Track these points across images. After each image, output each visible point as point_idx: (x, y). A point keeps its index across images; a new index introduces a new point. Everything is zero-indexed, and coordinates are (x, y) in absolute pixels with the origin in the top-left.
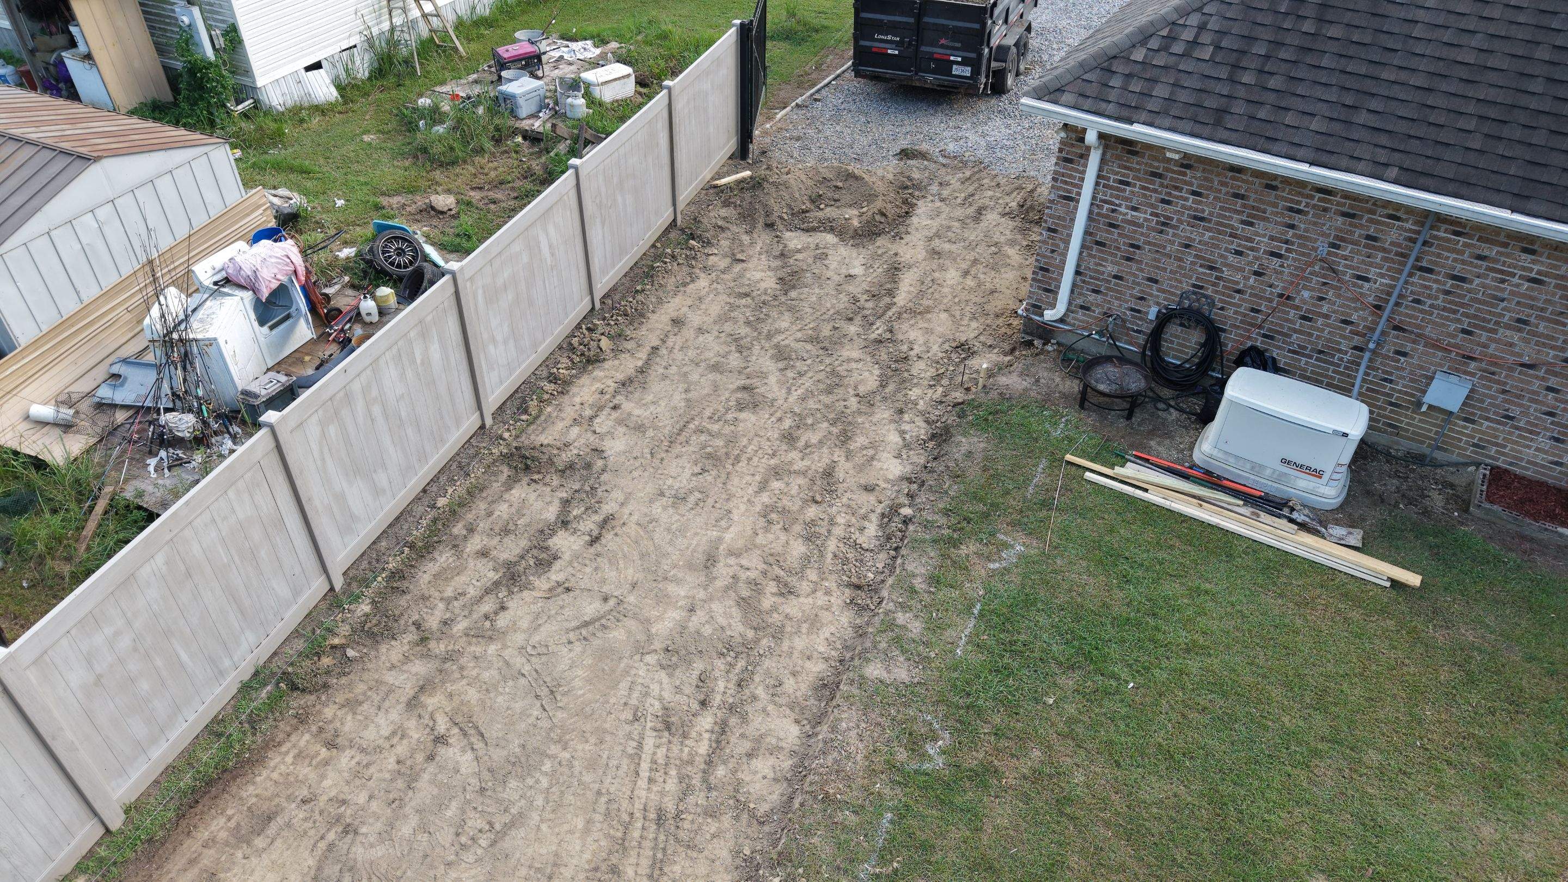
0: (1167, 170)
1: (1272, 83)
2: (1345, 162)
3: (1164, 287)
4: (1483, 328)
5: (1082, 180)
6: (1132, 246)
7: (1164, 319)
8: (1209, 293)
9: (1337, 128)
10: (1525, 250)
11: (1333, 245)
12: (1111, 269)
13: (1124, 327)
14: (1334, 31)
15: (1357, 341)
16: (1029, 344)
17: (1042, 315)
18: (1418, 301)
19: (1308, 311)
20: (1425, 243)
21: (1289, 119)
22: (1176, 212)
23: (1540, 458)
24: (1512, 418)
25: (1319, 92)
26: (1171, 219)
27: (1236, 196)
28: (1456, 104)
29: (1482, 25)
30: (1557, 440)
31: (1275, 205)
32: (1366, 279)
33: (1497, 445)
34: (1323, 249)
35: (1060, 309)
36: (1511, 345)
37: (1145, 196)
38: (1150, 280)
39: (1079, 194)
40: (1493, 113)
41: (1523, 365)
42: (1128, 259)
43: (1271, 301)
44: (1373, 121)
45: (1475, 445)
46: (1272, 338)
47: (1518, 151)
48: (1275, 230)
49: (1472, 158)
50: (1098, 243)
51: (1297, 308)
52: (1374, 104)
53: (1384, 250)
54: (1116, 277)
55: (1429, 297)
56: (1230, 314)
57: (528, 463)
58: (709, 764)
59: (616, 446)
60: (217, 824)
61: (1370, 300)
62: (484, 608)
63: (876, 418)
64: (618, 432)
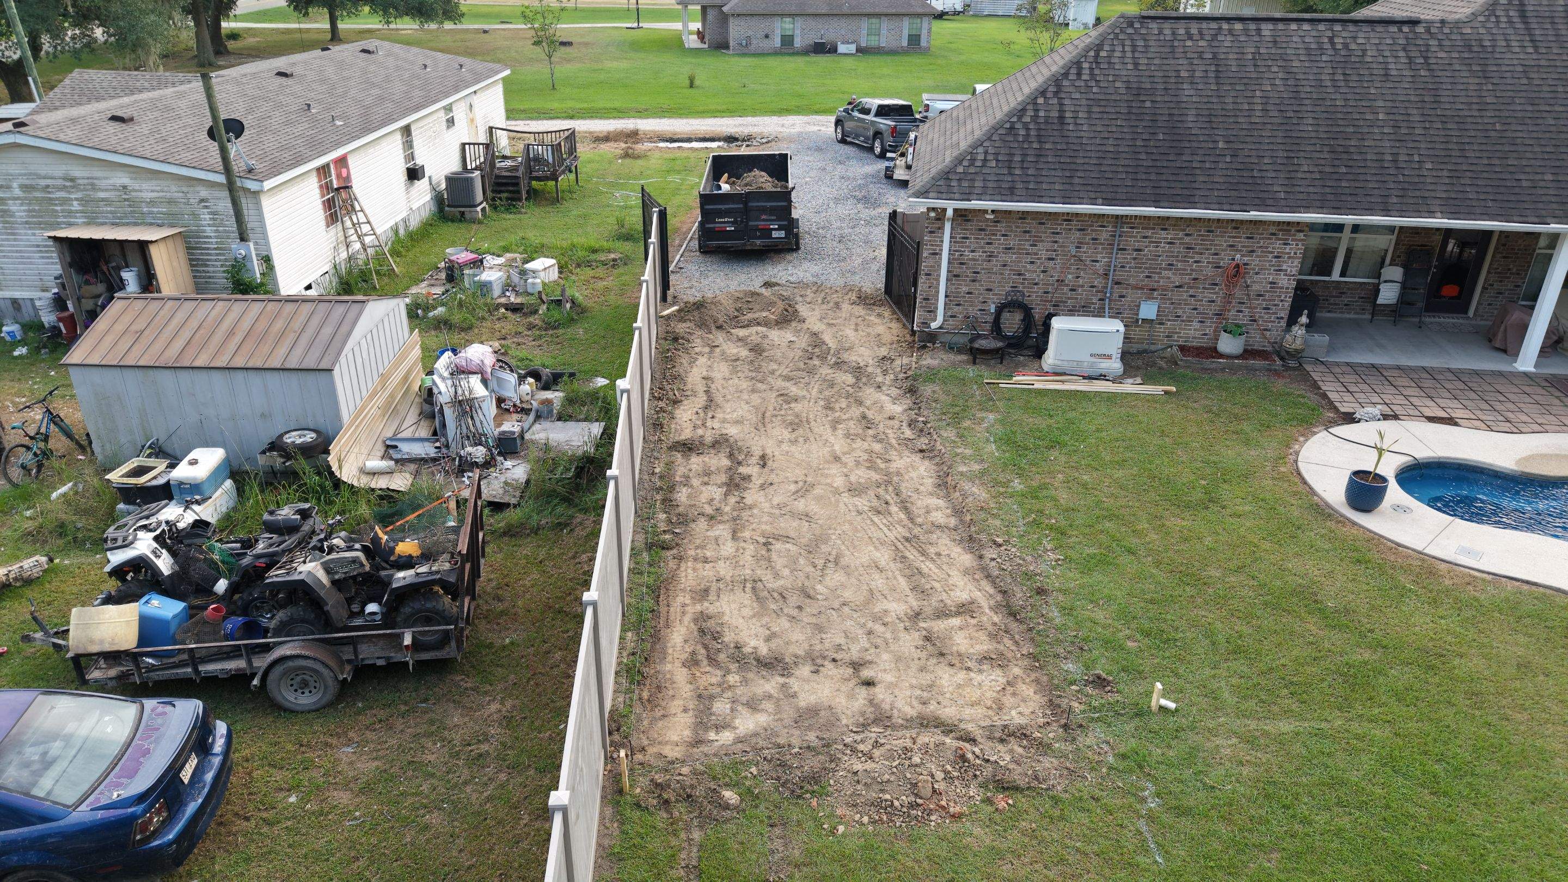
0: (987, 226)
1: (1030, 172)
2: (1077, 200)
3: (996, 291)
4: (1155, 273)
5: (942, 241)
6: (975, 273)
7: (1000, 310)
8: (1021, 289)
9: (1067, 187)
10: (1163, 229)
11: (1077, 247)
12: (965, 289)
13: (977, 322)
14: (1047, 146)
15: (1100, 295)
16: (924, 347)
17: (929, 327)
18: (1123, 267)
19: (1073, 286)
20: (1120, 236)
21: (1044, 186)
22: (996, 248)
23: (1198, 334)
24: (1179, 317)
25: (1053, 173)
26: (993, 252)
27: (1025, 232)
28: (1114, 168)
30: (1201, 322)
31: (1046, 233)
32: (1097, 261)
33: (1177, 333)
34: (1073, 251)
35: (940, 319)
36: (1169, 278)
37: (977, 243)
38: (988, 290)
39: (941, 250)
40: (1130, 170)
41: (1177, 287)
42: (974, 281)
43: (1053, 285)
44: (1081, 181)
45: (1167, 337)
46: (1058, 306)
47: (1147, 183)
48: (1048, 246)
49: (1129, 189)
50: (955, 276)
51: (1067, 285)
52: (1079, 174)
53: (1102, 244)
54: (968, 293)
55: (1127, 263)
56: (1034, 298)
57: (688, 448)
58: (911, 520)
59: (732, 431)
60: (680, 599)
61: (1101, 272)
62: (732, 500)
63: (868, 392)
64: (726, 425)
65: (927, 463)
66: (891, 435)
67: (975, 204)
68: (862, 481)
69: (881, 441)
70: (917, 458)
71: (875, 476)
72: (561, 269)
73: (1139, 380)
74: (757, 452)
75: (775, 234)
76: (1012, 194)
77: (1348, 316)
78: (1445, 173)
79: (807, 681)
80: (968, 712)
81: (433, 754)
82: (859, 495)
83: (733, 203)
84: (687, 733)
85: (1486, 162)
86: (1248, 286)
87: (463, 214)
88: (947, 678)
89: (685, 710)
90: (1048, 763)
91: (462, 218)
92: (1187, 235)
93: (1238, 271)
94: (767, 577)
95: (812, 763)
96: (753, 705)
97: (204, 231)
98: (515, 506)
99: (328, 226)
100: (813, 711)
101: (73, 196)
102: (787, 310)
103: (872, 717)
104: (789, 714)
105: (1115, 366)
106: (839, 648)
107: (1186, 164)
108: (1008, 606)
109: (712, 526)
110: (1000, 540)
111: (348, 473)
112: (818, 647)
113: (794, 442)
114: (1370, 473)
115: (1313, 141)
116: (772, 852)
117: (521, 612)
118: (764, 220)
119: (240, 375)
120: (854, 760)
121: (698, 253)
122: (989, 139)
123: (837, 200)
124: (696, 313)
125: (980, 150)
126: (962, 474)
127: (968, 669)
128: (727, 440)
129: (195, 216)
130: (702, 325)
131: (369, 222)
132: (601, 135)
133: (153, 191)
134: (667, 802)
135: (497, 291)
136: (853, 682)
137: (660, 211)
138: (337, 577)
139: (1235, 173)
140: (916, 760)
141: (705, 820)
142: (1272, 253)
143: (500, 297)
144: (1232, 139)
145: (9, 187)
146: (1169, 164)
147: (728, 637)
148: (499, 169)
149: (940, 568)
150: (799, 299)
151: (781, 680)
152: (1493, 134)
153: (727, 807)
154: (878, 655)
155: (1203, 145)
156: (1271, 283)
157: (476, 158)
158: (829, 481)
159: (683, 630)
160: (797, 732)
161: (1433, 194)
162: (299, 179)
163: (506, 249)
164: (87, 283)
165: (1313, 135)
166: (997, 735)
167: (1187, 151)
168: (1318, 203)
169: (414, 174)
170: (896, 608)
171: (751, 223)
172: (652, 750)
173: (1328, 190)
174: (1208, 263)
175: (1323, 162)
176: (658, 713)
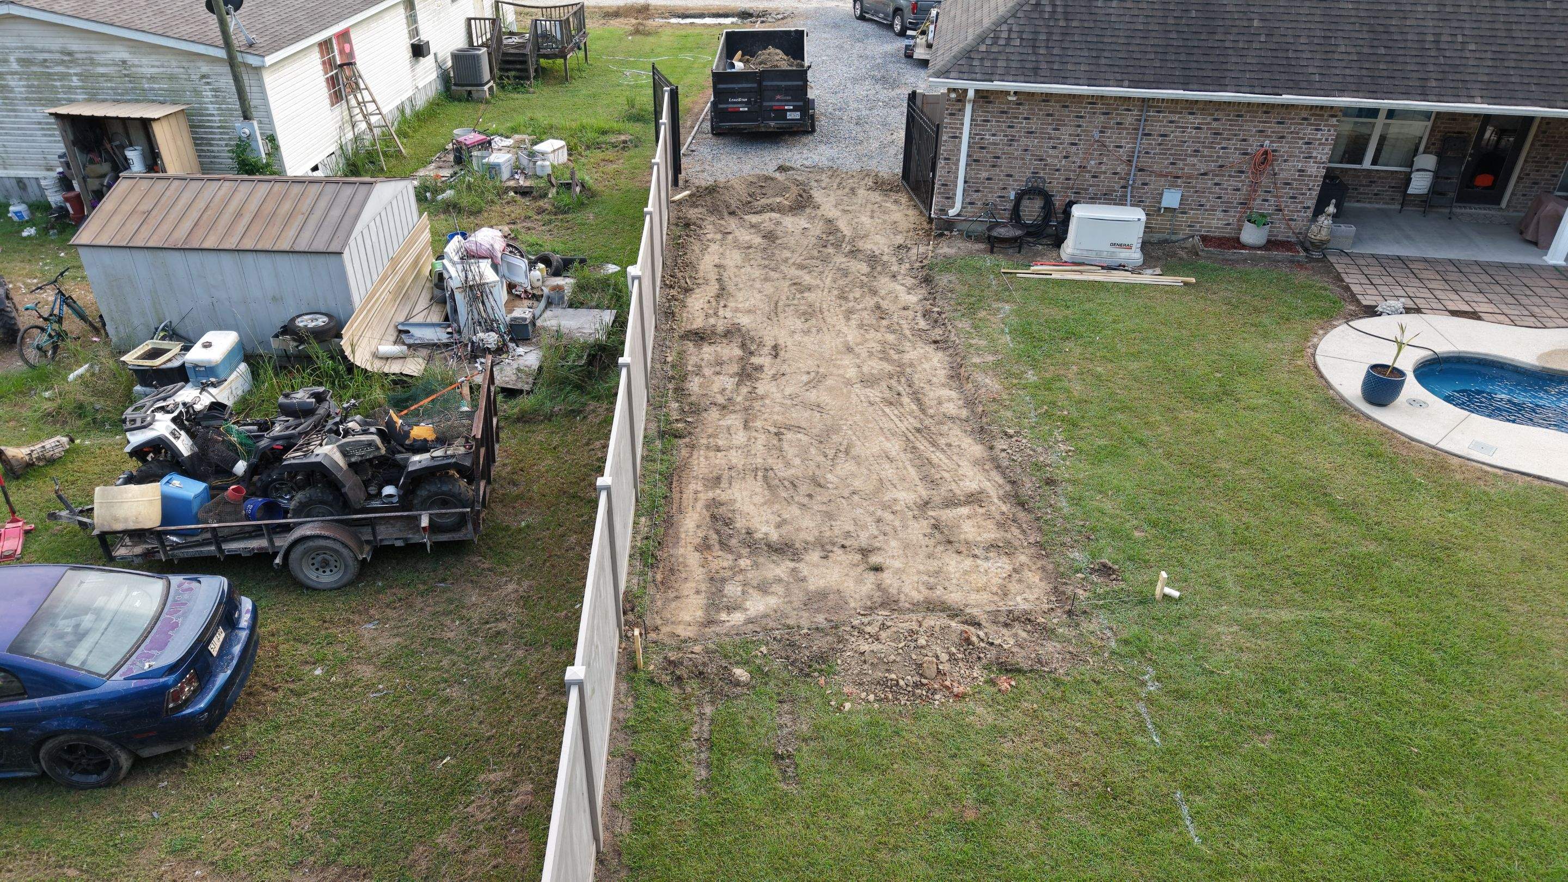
0: (1009, 108)
1: (1055, 52)
2: (1103, 82)
3: (1017, 178)
4: (1180, 160)
5: (962, 124)
6: (995, 157)
7: (1019, 198)
8: (1042, 175)
9: (1093, 68)
10: (1190, 114)
11: (1101, 132)
12: (985, 175)
13: (996, 209)
14: (1074, 24)
15: (1122, 183)
16: (941, 235)
17: (947, 214)
18: (1147, 153)
19: (1095, 172)
20: (1145, 120)
21: (1070, 67)
22: (1017, 132)
23: (1221, 224)
24: (1202, 205)
25: (1079, 53)
26: (1015, 136)
27: (1048, 115)
28: (1143, 48)
29: (1141, 12)
30: (1225, 211)
31: (1069, 116)
32: (1121, 147)
33: (1199, 222)
34: (1097, 136)
35: (958, 205)
36: (1194, 165)
37: (999, 126)
38: (1008, 176)
39: (961, 133)
40: (1159, 50)
41: (1202, 174)
42: (994, 166)
43: (1075, 171)
44: (1108, 62)
45: (1189, 226)
46: (1079, 193)
47: (1176, 65)
48: (1071, 130)
49: (1158, 71)
50: (975, 161)
51: (1090, 172)
52: (1106, 54)
53: (1126, 129)
54: (988, 179)
55: (1152, 149)
56: (1055, 186)
57: (699, 337)
58: (923, 411)
59: (745, 320)
60: (692, 487)
61: (1124, 158)
62: (744, 390)
63: (883, 281)
64: (739, 315)
65: (940, 354)
66: (905, 326)
67: (997, 85)
68: (875, 372)
69: (894, 332)
70: (930, 349)
71: (888, 367)
72: (571, 150)
73: (1158, 271)
74: (769, 343)
75: (790, 116)
76: (1036, 74)
77: (1377, 206)
78: (1489, 55)
79: (816, 566)
80: (973, 598)
81: (453, 631)
82: (872, 387)
83: (747, 82)
84: (699, 613)
85: (1532, 42)
86: (1275, 174)
87: (470, 93)
88: (954, 564)
89: (698, 592)
90: (1051, 647)
91: (469, 97)
92: (1215, 120)
93: (1266, 158)
94: (778, 466)
95: (821, 643)
96: (763, 588)
97: (207, 109)
98: (528, 393)
99: (332, 105)
100: (823, 595)
101: (72, 71)
102: (801, 196)
103: (879, 600)
104: (798, 597)
105: (1135, 256)
106: (848, 534)
107: (1219, 44)
108: (1016, 496)
109: (724, 416)
110: (1011, 431)
111: (361, 358)
112: (828, 534)
113: (807, 332)
114: (1388, 367)
115: (1353, 20)
116: (781, 727)
117: (536, 497)
118: (778, 100)
119: (249, 258)
120: (861, 641)
121: (710, 136)
122: (1014, 16)
123: (855, 80)
124: (708, 198)
125: (1005, 27)
126: (975, 365)
127: (975, 556)
128: (739, 330)
129: (196, 92)
130: (714, 210)
131: (374, 101)
132: (610, 10)
133: (152, 66)
134: (679, 678)
135: (505, 174)
136: (862, 567)
137: (672, 90)
138: (353, 460)
139: (1269, 54)
140: (922, 641)
141: (716, 696)
142: (1303, 138)
143: (509, 180)
144: (1268, 17)
145: (6, 61)
146: (1201, 44)
147: (740, 524)
148: (506, 46)
149: (950, 458)
150: (814, 184)
151: (792, 565)
152: (1542, 12)
153: (737, 684)
154: (886, 542)
155: (1237, 23)
156: (1299, 171)
157: (482, 34)
158: (841, 372)
159: (696, 516)
160: (805, 614)
161: (1473, 77)
162: (300, 55)
163: (515, 130)
164: (92, 162)
165: (1353, 13)
166: (1002, 619)
167: (1220, 30)
168: (1353, 87)
169: (419, 51)
170: (905, 497)
171: (765, 104)
172: (665, 630)
173: (1364, 72)
174: (1235, 149)
175: (1361, 42)
176: (671, 595)
